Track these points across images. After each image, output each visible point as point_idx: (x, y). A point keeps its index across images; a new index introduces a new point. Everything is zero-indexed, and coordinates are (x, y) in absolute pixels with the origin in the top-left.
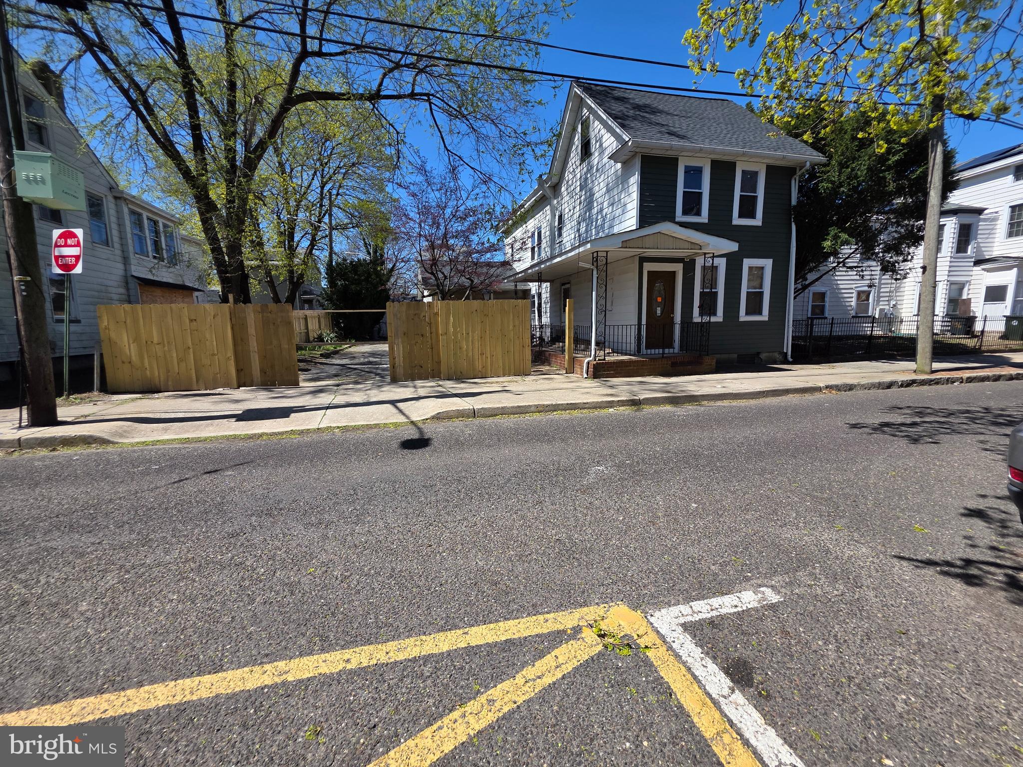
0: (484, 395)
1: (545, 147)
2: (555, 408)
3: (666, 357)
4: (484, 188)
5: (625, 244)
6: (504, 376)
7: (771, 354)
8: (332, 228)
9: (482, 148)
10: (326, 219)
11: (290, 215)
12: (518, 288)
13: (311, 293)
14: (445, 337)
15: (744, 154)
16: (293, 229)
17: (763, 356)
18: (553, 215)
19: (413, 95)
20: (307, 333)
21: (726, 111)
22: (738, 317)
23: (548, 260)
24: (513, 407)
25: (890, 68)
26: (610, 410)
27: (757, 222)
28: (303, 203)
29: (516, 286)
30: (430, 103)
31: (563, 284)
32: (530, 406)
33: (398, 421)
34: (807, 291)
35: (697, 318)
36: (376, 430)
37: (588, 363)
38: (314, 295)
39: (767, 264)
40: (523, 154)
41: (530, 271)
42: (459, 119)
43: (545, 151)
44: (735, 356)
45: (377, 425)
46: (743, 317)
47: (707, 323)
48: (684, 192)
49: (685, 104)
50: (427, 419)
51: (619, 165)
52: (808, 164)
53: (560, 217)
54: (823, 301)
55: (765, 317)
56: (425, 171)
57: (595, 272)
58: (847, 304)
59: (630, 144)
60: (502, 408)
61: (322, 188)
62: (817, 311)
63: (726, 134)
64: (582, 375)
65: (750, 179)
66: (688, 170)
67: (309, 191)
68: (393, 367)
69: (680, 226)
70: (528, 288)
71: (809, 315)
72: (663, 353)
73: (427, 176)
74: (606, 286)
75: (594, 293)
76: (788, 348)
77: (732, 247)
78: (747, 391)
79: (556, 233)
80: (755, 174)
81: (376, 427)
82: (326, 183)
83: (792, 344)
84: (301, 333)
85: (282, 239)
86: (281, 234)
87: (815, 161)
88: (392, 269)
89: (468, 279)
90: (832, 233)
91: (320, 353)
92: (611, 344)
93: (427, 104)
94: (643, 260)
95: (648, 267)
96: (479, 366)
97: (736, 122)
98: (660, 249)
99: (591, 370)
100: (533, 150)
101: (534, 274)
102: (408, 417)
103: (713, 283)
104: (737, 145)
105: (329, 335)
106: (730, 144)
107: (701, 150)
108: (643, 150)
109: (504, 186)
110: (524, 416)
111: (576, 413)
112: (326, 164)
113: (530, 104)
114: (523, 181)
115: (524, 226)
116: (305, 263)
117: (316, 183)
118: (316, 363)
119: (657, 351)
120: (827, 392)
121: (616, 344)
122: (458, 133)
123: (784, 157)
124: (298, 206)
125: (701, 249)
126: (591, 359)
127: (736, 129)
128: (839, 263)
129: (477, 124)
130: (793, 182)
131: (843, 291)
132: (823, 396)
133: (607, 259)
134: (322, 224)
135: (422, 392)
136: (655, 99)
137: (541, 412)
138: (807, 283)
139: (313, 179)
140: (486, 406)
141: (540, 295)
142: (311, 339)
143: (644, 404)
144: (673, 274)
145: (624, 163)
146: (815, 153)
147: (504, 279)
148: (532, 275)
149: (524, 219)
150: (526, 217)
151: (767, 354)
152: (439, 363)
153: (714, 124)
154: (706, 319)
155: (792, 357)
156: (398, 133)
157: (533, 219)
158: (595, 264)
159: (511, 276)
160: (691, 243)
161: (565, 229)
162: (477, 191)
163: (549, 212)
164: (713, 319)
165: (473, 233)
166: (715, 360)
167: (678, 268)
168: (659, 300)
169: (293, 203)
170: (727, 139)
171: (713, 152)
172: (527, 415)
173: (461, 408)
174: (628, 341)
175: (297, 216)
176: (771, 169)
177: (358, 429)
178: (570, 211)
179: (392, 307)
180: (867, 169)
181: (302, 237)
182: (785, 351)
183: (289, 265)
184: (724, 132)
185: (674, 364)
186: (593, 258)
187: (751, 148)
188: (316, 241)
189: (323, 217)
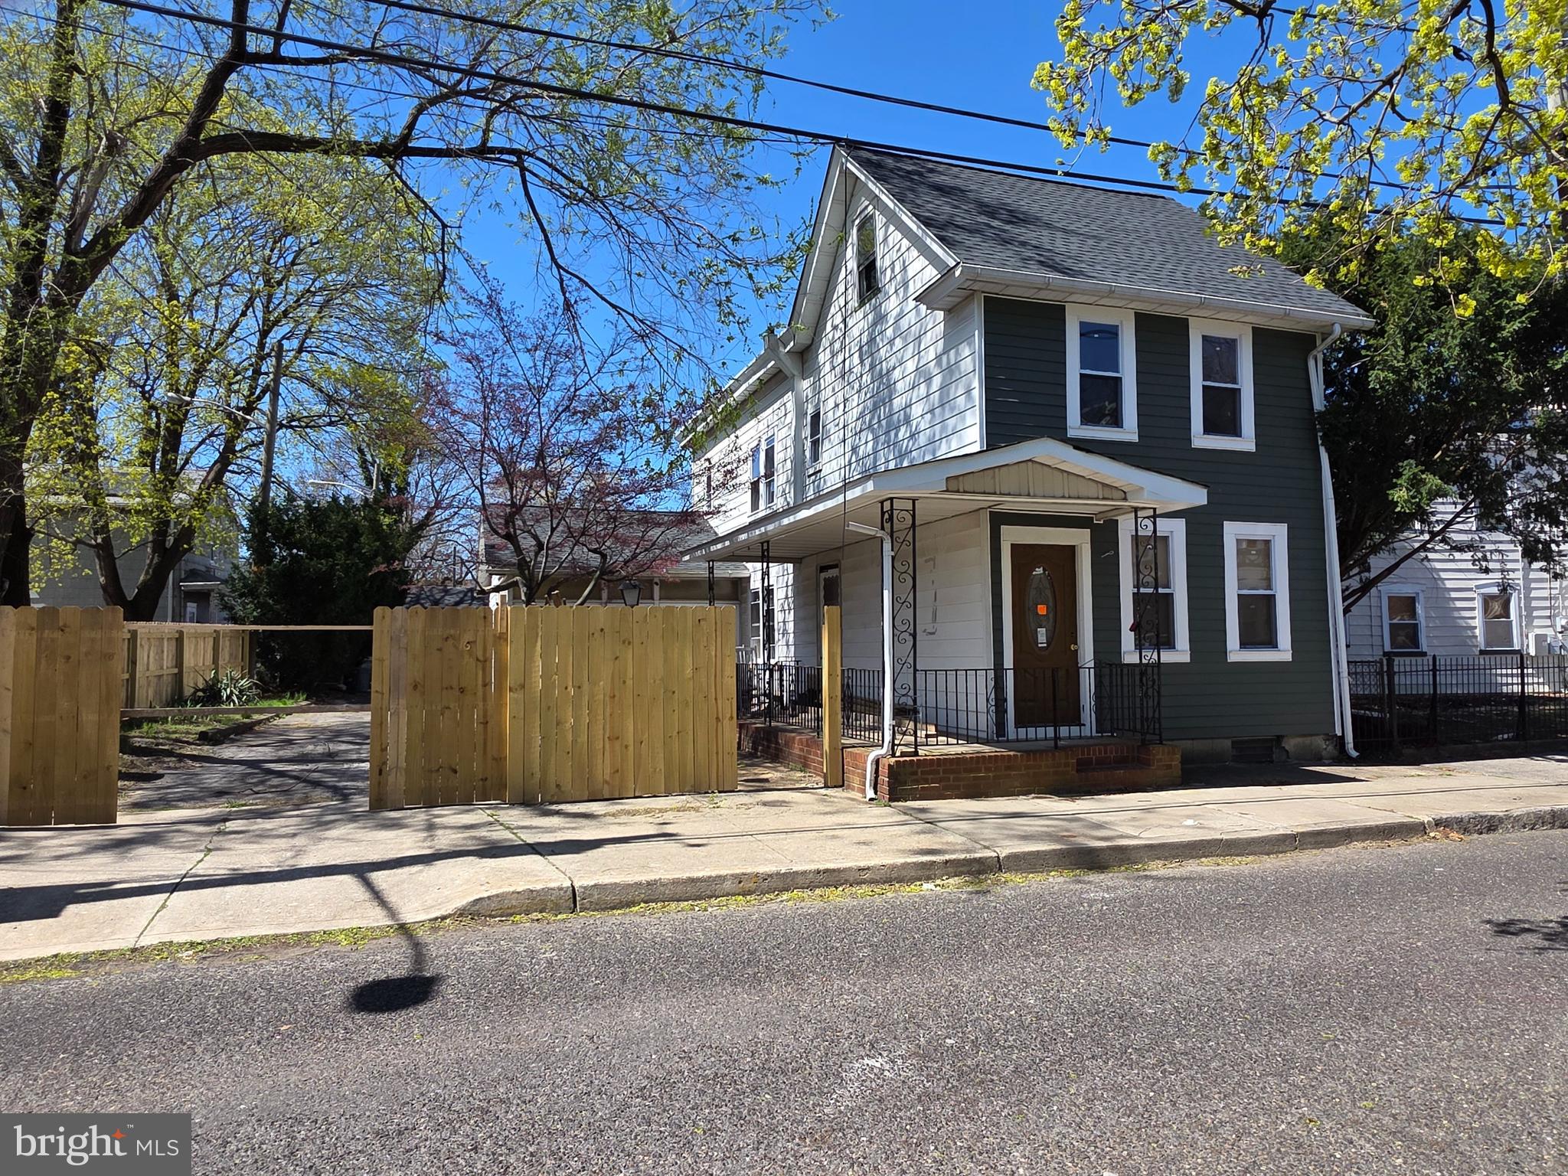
0: (608, 849)
1: (779, 270)
2: (786, 882)
3: (1065, 748)
4: (640, 348)
5: (954, 484)
6: (668, 793)
7: (1308, 740)
8: (275, 425)
9: (638, 266)
10: (265, 404)
11: (177, 391)
12: (718, 573)
13: (207, 575)
14: (519, 695)
15: (1202, 304)
16: (181, 423)
17: (1291, 744)
18: (800, 414)
19: (482, 151)
20: (178, 678)
21: (1161, 216)
22: (1225, 652)
23: (789, 511)
24: (676, 882)
25: (1457, 158)
26: (926, 886)
27: (1246, 442)
28: (213, 365)
29: (711, 570)
30: (523, 170)
31: (823, 569)
32: (721, 878)
33: (363, 924)
34: (1373, 591)
35: (1130, 655)
36: (297, 951)
37: (877, 762)
38: (217, 579)
39: (1277, 534)
40: (727, 283)
41: (743, 537)
42: (587, 205)
43: (780, 279)
44: (1228, 743)
45: (303, 938)
46: (1236, 653)
47: (1153, 666)
48: (1082, 375)
49: (1076, 199)
50: (444, 918)
51: (940, 315)
52: (1337, 329)
53: (816, 417)
54: (1413, 614)
55: (1283, 652)
56: (499, 310)
57: (887, 546)
58: (1462, 623)
59: (957, 273)
60: (649, 884)
61: (264, 334)
62: (1401, 639)
63: (1163, 264)
64: (863, 791)
65: (1220, 354)
66: (1088, 331)
67: (231, 340)
68: (380, 770)
69: (1076, 448)
70: (744, 574)
71: (1388, 648)
72: (1057, 738)
73: (502, 319)
74: (914, 579)
75: (886, 593)
76: (1344, 724)
77: (1196, 496)
78: (1254, 834)
79: (808, 454)
80: (1231, 345)
81: (297, 944)
82: (276, 322)
83: (1353, 715)
84: (160, 677)
85: (147, 446)
86: (151, 433)
87: (1352, 323)
88: (424, 524)
89: (595, 551)
90: (1407, 474)
91: (202, 728)
92: (931, 712)
93: (517, 169)
94: (999, 520)
95: (1012, 535)
96: (603, 770)
97: (1183, 240)
98: (1035, 496)
99: (884, 778)
100: (750, 277)
101: (755, 542)
102: (392, 913)
103: (1162, 578)
104: (1188, 285)
105: (235, 680)
106: (1173, 282)
107: (1111, 292)
108: (989, 288)
109: (686, 346)
110: (704, 904)
111: (838, 897)
112: (279, 283)
113: (743, 183)
114: (729, 339)
115: (733, 437)
116: (199, 502)
117: (250, 324)
118: (182, 757)
119: (1041, 731)
120: (1439, 835)
121: (942, 713)
122: (585, 233)
123: (1287, 314)
124: (199, 372)
125: (1125, 499)
126: (883, 751)
127: (1182, 255)
128: (1433, 535)
129: (627, 218)
130: (1311, 363)
131: (1454, 595)
132: (1430, 845)
133: (914, 516)
134: (256, 414)
135: (445, 840)
136: (1013, 186)
137: (750, 893)
138: (1373, 575)
139: (244, 314)
140: (606, 879)
141: (769, 592)
142: (188, 691)
143: (1009, 870)
144: (1070, 552)
145: (949, 312)
146: (1350, 308)
147: (683, 554)
148: (747, 545)
149: (732, 419)
150: (738, 416)
151: (1299, 740)
152: (500, 760)
153: (1137, 242)
154: (1150, 656)
155: (1356, 748)
156: (444, 226)
157: (753, 422)
158: (887, 526)
159: (699, 547)
160: (1104, 485)
161: (826, 445)
162: (624, 355)
163: (790, 406)
164: (1167, 657)
165: (613, 448)
166: (1178, 756)
167: (1081, 539)
168: (1042, 610)
169: (186, 365)
170: (1165, 272)
171: (1137, 296)
172: (714, 901)
173: (539, 887)
174: (972, 707)
175: (192, 394)
176: (1260, 335)
177: (248, 949)
178: (837, 405)
179: (388, 620)
180: (1461, 344)
181: (202, 442)
182: (1339, 734)
183: (159, 508)
184: (1159, 258)
185: (1083, 766)
186: (883, 513)
187: (1217, 292)
188: (234, 452)
189: (259, 398)
